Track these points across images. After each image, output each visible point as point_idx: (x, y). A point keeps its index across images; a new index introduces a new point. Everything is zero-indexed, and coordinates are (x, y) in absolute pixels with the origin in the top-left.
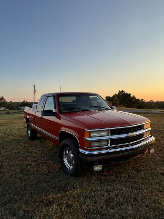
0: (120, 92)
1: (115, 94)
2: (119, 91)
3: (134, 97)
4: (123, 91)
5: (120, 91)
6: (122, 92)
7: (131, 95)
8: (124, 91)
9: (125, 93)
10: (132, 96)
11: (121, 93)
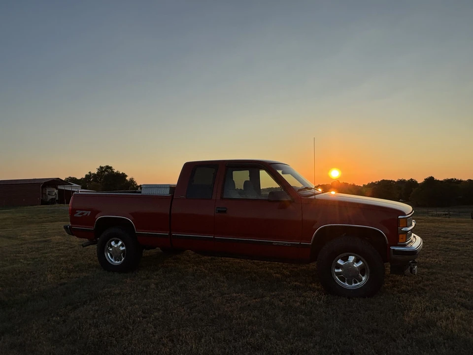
0: (102, 170)
1: (90, 172)
2: (98, 167)
3: (132, 181)
4: (108, 167)
5: (101, 168)
6: (106, 170)
7: (126, 176)
8: (110, 168)
9: (113, 172)
10: (128, 178)
11: (104, 172)
